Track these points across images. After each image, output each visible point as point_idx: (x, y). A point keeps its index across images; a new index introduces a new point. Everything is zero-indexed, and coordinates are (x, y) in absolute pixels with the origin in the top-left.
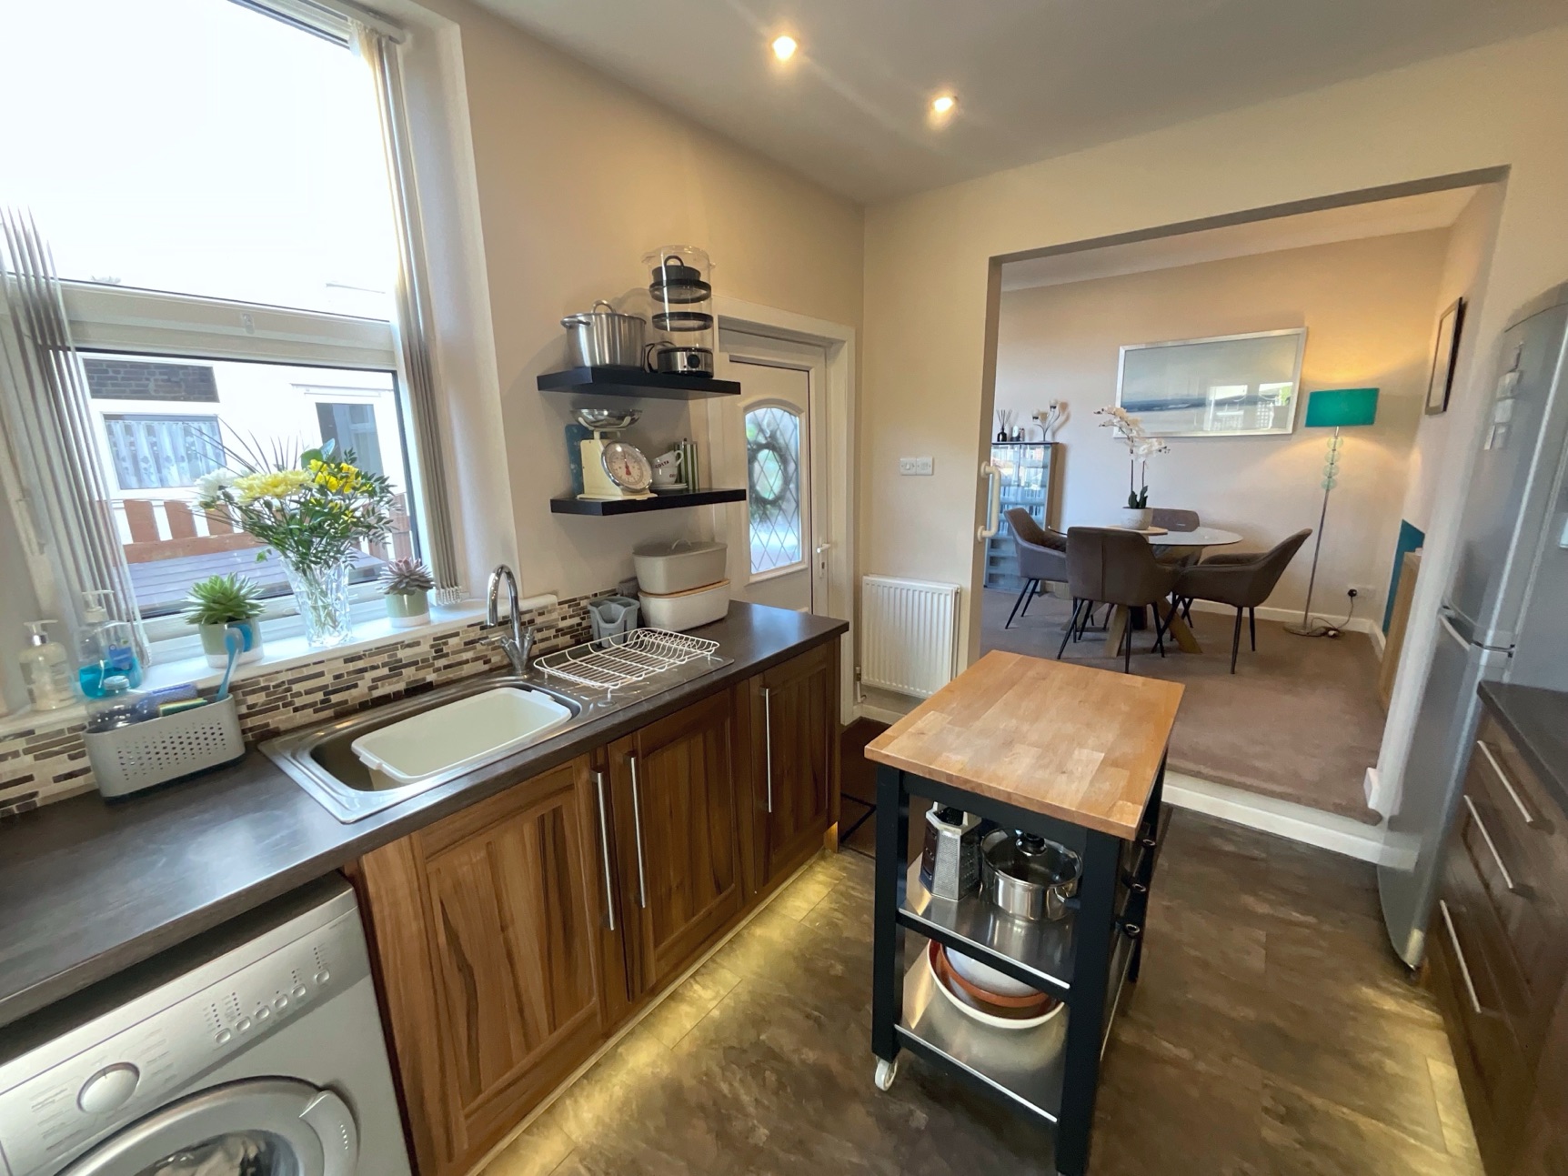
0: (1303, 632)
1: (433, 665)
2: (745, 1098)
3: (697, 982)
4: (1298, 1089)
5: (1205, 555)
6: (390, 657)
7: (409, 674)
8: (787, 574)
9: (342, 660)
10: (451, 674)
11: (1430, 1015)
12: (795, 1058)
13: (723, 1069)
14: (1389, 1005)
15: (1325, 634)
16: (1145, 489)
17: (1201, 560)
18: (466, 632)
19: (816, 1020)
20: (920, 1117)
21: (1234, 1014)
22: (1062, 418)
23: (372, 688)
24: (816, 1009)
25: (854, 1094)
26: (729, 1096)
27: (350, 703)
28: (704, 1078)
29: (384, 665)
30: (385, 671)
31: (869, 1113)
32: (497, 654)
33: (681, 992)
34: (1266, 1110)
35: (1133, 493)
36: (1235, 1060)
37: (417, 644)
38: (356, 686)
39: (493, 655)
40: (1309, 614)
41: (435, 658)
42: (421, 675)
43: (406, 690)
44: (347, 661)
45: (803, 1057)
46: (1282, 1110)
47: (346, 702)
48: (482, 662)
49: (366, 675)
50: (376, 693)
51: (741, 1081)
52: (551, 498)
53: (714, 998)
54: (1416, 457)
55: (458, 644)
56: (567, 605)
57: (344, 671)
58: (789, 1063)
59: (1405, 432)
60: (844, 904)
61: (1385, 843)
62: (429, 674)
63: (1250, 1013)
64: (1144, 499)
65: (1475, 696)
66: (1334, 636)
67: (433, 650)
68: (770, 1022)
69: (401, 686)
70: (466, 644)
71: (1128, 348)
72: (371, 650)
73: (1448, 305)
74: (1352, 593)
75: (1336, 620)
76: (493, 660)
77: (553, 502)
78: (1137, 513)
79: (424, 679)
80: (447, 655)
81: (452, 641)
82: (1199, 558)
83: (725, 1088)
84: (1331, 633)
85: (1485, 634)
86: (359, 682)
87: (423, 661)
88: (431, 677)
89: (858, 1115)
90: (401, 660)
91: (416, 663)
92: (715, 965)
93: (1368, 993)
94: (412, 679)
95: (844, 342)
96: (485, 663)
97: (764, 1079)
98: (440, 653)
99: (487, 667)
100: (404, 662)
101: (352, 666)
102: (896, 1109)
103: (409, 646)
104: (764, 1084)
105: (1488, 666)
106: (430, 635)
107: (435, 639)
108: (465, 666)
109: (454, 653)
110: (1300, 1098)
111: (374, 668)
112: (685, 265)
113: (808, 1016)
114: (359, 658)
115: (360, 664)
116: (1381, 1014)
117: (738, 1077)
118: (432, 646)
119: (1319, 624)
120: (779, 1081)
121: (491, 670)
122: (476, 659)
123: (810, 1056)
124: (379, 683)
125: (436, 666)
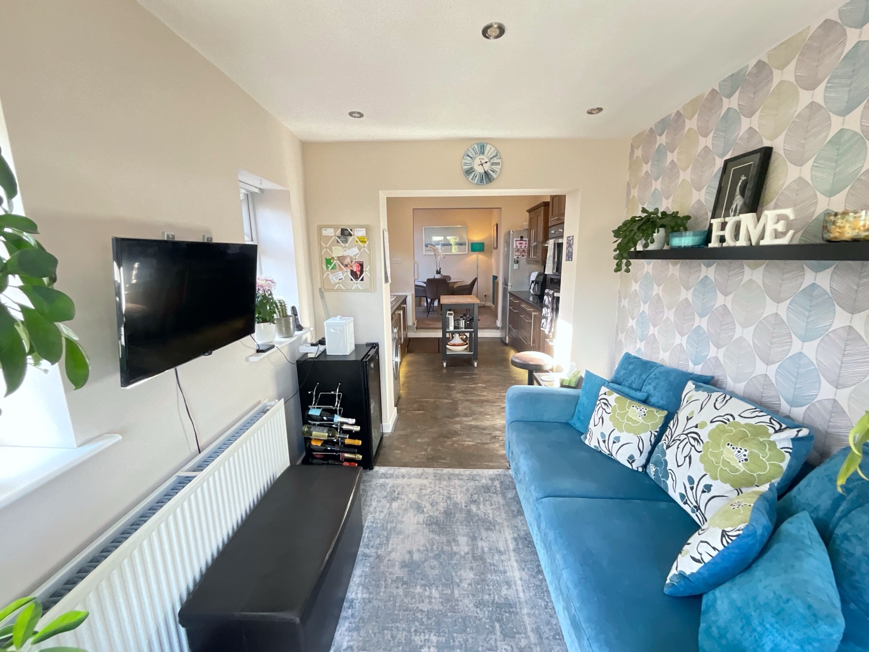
35: (437, 270)
40: (478, 301)
59: (490, 254)
65: (509, 296)
71: (425, 227)
74: (485, 296)
75: (484, 303)
78: (439, 275)
82: (454, 287)
84: (483, 306)
85: (509, 285)
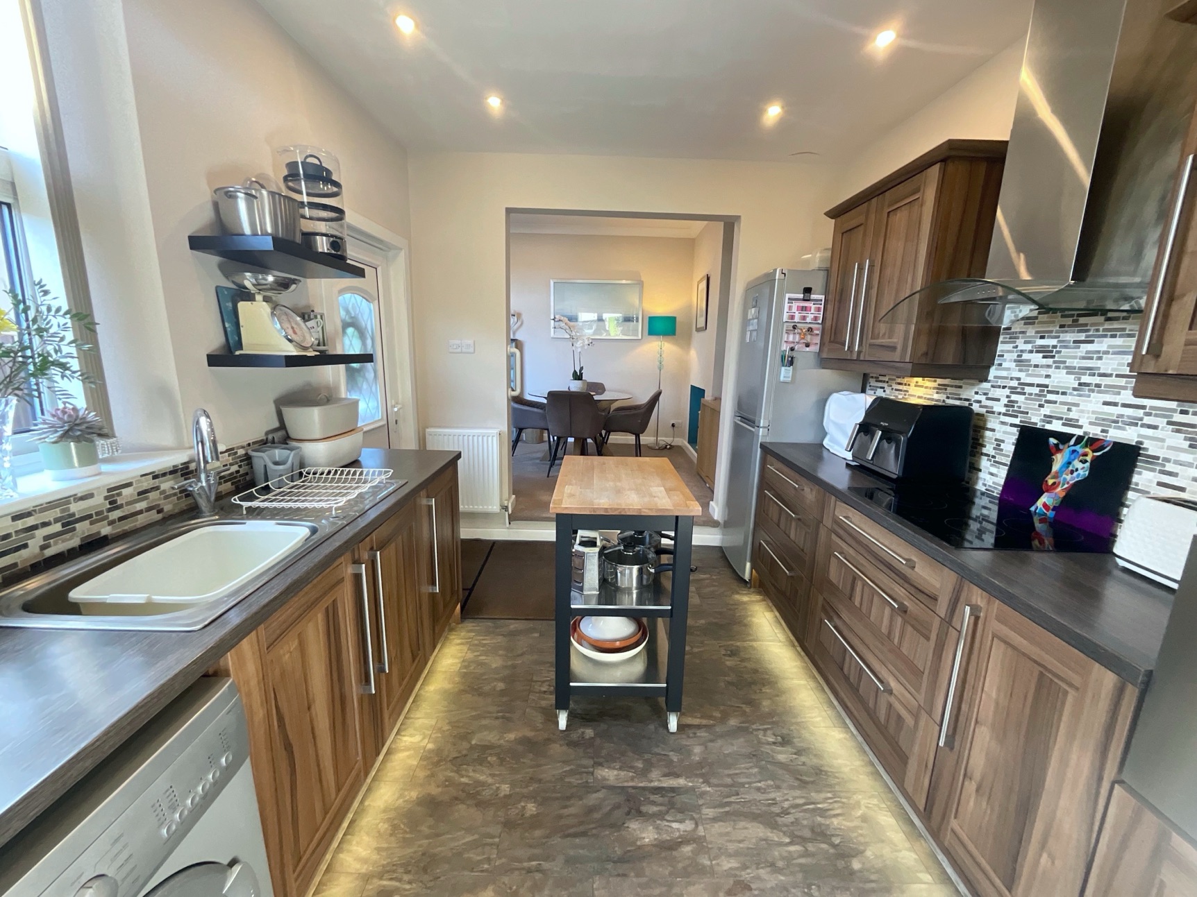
0: (657, 448)
1: (107, 517)
2: (482, 778)
3: (404, 736)
4: (731, 642)
5: (614, 406)
6: (62, 511)
7: (83, 529)
8: (373, 429)
9: (9, 518)
10: (127, 526)
11: (758, 597)
12: (502, 742)
13: (457, 772)
14: (745, 599)
15: (666, 447)
16: (581, 369)
17: (611, 411)
18: (138, 481)
19: (503, 717)
20: (589, 733)
21: (698, 624)
22: (519, 323)
23: (43, 548)
24: (498, 712)
25: (548, 741)
26: (471, 782)
27: (20, 567)
28: (447, 783)
29: (56, 520)
30: (57, 527)
31: (561, 745)
32: (169, 503)
33: (394, 747)
34: (724, 655)
35: (575, 371)
36: (706, 642)
37: (89, 496)
38: (25, 546)
39: (165, 504)
40: (659, 438)
41: (109, 510)
42: (94, 529)
43: (81, 546)
44: (16, 518)
45: (507, 739)
46: (729, 652)
47: (15, 565)
48: (155, 511)
49: (36, 532)
50: (49, 552)
51: (474, 771)
52: (207, 353)
53: (424, 738)
54: (693, 353)
55: (132, 495)
56: (227, 454)
57: (12, 531)
58: (500, 746)
59: (686, 341)
60: (483, 650)
61: (723, 535)
62: (104, 527)
63: (703, 621)
64: (581, 374)
65: (759, 450)
66: (670, 449)
67: (107, 502)
68: (473, 732)
69: (74, 542)
70: (140, 494)
71: (556, 281)
72: (42, 505)
73: (701, 277)
74: (674, 426)
75: (669, 440)
76: (165, 510)
77: (209, 356)
78: (578, 383)
79: (99, 533)
80: (120, 507)
81: (125, 492)
82: (610, 409)
83: (464, 780)
84: (668, 447)
85: (760, 422)
86: (28, 541)
87: (97, 514)
88: (106, 530)
89: (557, 749)
90: (73, 515)
91: (90, 516)
92: (411, 720)
93: (737, 597)
94: (86, 534)
95: (401, 249)
96: (159, 512)
97: (489, 762)
98: (114, 505)
99: (160, 516)
100: (77, 516)
101: (20, 524)
102: (575, 736)
103: (82, 498)
104: (491, 764)
105: (763, 436)
106: (104, 486)
107: (109, 490)
108: (139, 516)
109: (129, 503)
110: (732, 645)
111: (45, 524)
112: (323, 165)
113: (497, 718)
114: (29, 514)
115: (30, 521)
116: (745, 603)
117: (471, 770)
118: (106, 498)
119: (662, 443)
120: (499, 758)
121: (165, 520)
122: (149, 509)
123: (511, 736)
124: (52, 541)
125: (111, 519)
